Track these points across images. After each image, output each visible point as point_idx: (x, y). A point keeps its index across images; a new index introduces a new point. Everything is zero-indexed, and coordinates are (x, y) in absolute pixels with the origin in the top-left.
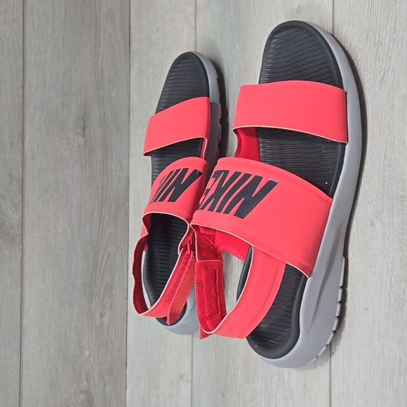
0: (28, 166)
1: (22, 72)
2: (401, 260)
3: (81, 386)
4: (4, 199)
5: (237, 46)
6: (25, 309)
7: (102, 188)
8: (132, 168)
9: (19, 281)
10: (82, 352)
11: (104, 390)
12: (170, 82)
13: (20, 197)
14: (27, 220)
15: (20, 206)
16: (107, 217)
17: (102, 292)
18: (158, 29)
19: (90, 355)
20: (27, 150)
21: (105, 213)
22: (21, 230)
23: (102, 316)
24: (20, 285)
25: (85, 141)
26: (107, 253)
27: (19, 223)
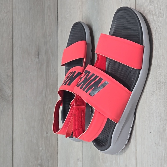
0: (15, 71)
1: (12, 33)
2: (164, 111)
3: (38, 162)
4: (5, 85)
5: (98, 18)
6: (14, 130)
7: (47, 80)
8: (59, 71)
9: (12, 119)
10: (39, 148)
11: (48, 164)
12: (72, 35)
13: (11, 84)
14: (14, 93)
15: (12, 88)
16: (49, 92)
17: (47, 123)
18: (68, 12)
19: (42, 149)
20: (14, 65)
21: (48, 90)
22: (12, 98)
23: (47, 133)
24: (12, 120)
25: (39, 60)
26: (49, 107)
27: (11, 95)
